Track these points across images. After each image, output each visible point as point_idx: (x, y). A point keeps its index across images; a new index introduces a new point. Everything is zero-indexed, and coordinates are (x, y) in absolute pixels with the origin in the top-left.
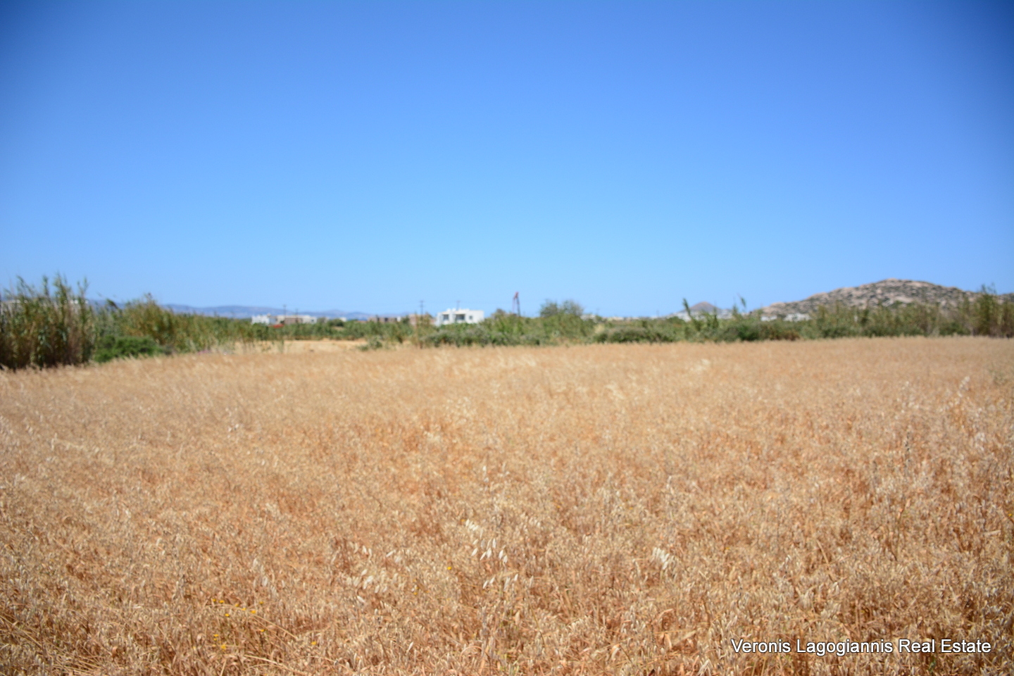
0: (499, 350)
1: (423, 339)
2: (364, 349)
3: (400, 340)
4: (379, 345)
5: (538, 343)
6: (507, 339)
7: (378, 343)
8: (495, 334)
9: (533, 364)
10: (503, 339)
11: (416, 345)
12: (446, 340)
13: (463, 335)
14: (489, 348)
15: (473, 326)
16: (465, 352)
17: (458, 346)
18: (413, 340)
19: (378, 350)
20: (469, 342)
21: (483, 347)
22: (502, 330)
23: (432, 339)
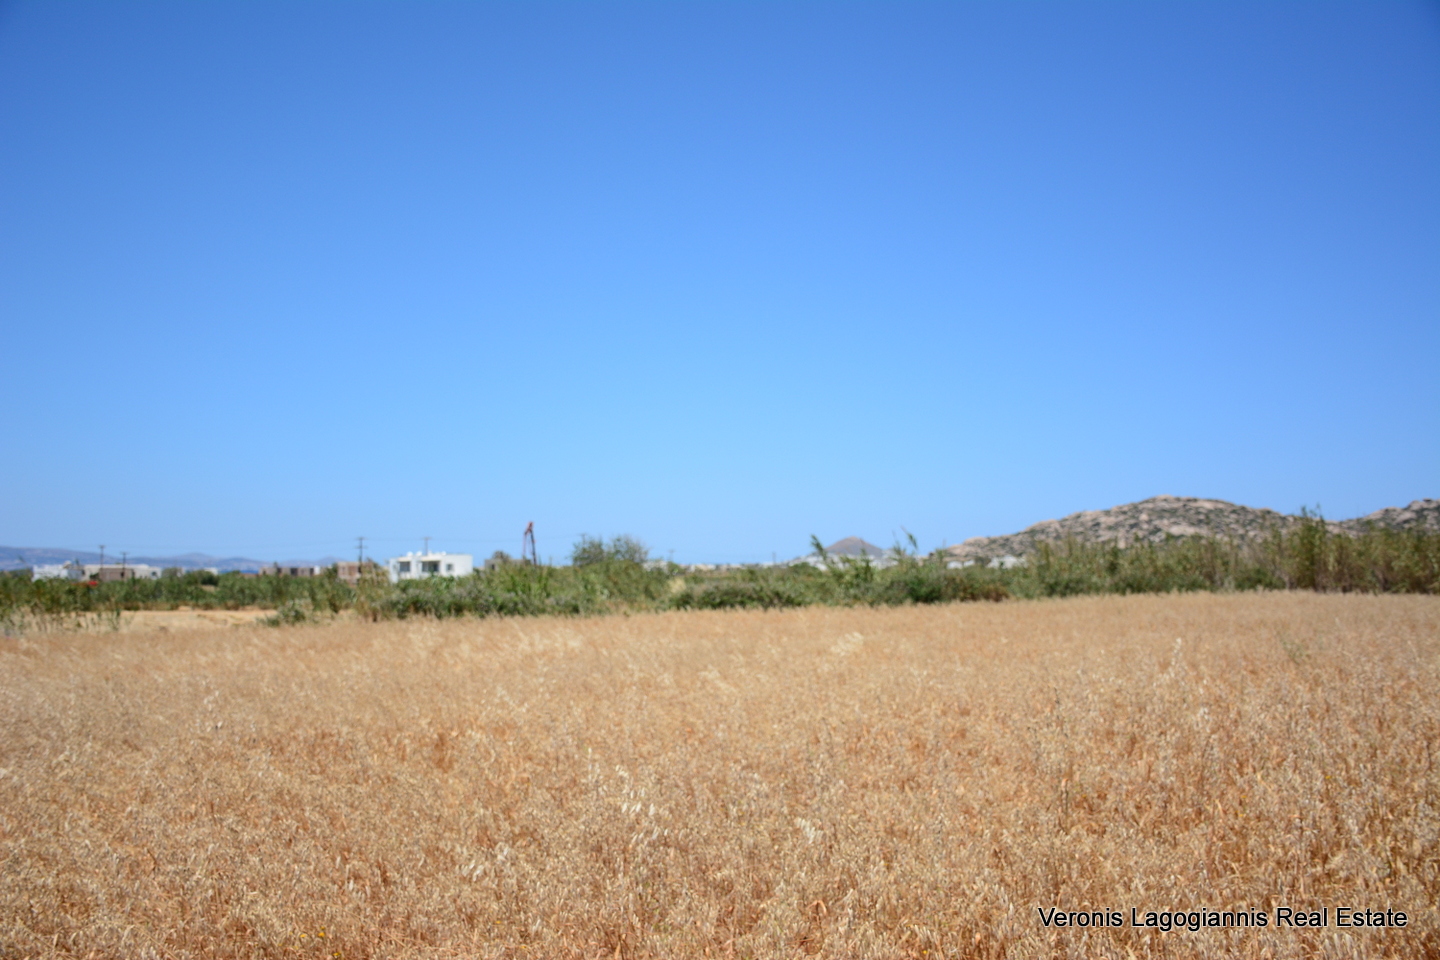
0: (514, 623)
1: (377, 605)
2: (274, 623)
3: (335, 609)
4: (299, 617)
5: (576, 610)
6: (523, 602)
7: (297, 612)
8: (503, 596)
9: (575, 644)
10: (516, 604)
11: (366, 616)
12: (418, 607)
13: (447, 599)
14: (493, 620)
15: (461, 582)
16: (452, 626)
17: (439, 617)
18: (360, 608)
19: (298, 625)
20: (458, 609)
21: (482, 617)
22: (513, 589)
23: (394, 605)
